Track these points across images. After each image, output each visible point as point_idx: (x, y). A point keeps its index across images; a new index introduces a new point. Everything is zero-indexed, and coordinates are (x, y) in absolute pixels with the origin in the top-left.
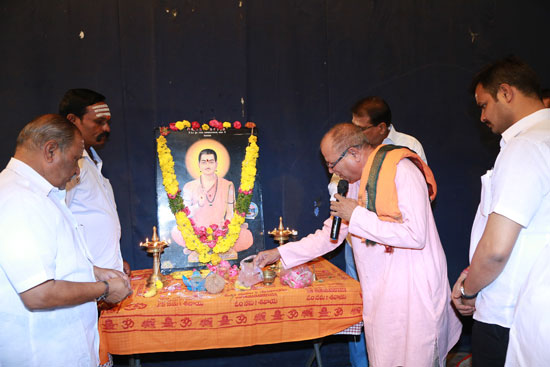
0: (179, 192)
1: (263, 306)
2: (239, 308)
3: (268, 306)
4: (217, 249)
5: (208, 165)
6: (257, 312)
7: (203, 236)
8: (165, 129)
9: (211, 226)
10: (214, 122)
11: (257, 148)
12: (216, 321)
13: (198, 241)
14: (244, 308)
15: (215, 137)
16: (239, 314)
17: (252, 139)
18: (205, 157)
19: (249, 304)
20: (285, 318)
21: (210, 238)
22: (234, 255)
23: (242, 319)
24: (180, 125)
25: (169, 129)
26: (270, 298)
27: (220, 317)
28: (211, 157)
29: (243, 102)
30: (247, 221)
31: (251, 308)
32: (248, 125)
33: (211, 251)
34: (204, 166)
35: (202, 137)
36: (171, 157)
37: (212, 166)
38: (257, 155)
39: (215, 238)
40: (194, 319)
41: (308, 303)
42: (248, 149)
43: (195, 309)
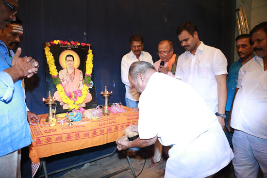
0: (58, 75)
1: (111, 125)
2: (101, 127)
3: (113, 124)
4: (77, 102)
5: (70, 62)
6: (108, 128)
7: (70, 97)
8: (49, 43)
9: (73, 92)
10: (73, 42)
11: (93, 56)
12: (91, 133)
13: (68, 98)
14: (103, 126)
15: (73, 49)
16: (100, 129)
17: (90, 51)
18: (68, 58)
19: (104, 124)
20: (119, 129)
21: (73, 97)
22: (84, 105)
23: (102, 131)
24: (56, 42)
25: (51, 44)
26: (113, 121)
27: (92, 132)
28: (71, 58)
29: (85, 34)
30: (89, 89)
31: (105, 126)
32: (88, 45)
33: (74, 104)
34: (68, 63)
35: (66, 49)
36: (53, 57)
37: (72, 63)
38: (92, 59)
39: (76, 97)
40: (81, 134)
41: (128, 121)
42: (88, 55)
43: (81, 129)
